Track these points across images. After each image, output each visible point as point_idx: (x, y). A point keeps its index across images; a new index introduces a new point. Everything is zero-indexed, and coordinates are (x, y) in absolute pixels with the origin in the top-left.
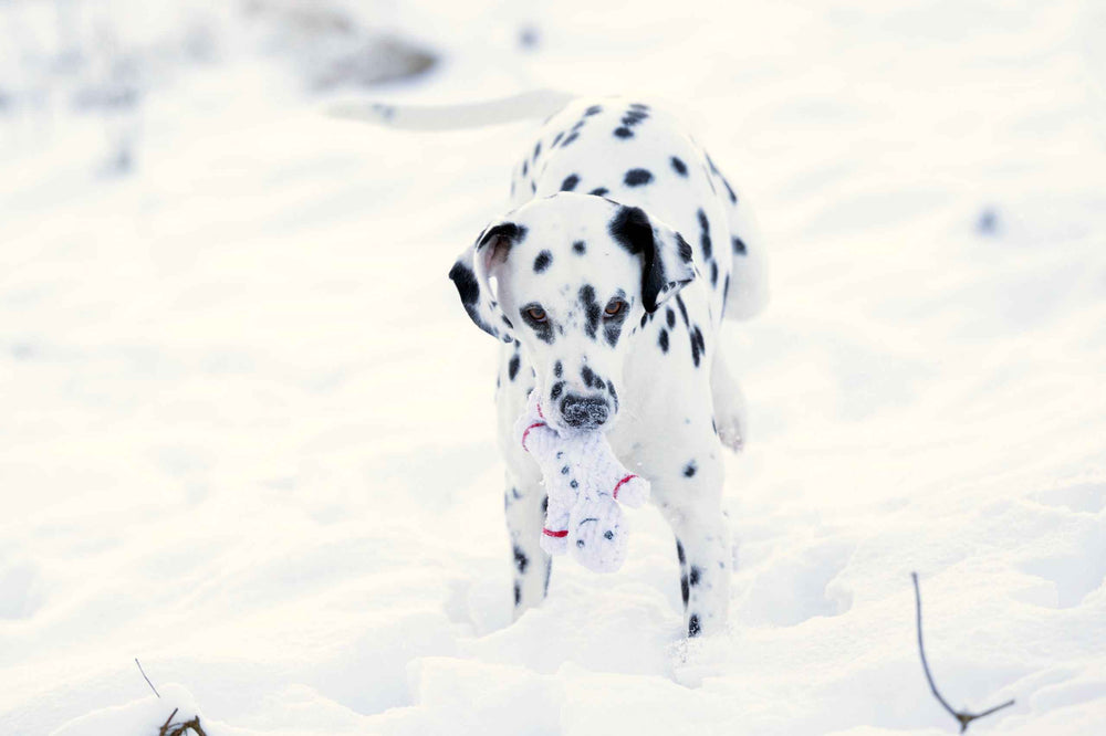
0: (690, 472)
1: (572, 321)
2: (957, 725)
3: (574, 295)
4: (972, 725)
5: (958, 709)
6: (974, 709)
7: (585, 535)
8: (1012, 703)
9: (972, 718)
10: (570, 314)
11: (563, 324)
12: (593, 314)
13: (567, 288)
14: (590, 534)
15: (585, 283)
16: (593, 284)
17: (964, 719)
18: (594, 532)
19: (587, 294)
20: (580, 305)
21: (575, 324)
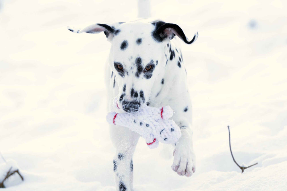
0: (186, 110)
1: (131, 71)
2: (241, 170)
3: (134, 61)
4: (245, 170)
5: (241, 166)
6: (246, 166)
7: (165, 136)
8: (257, 164)
9: (245, 168)
10: (131, 68)
11: (129, 71)
12: (140, 69)
13: (132, 58)
14: (167, 135)
15: (138, 57)
16: (141, 57)
17: (243, 169)
18: (167, 133)
19: (139, 61)
20: (136, 65)
21: (133, 72)
